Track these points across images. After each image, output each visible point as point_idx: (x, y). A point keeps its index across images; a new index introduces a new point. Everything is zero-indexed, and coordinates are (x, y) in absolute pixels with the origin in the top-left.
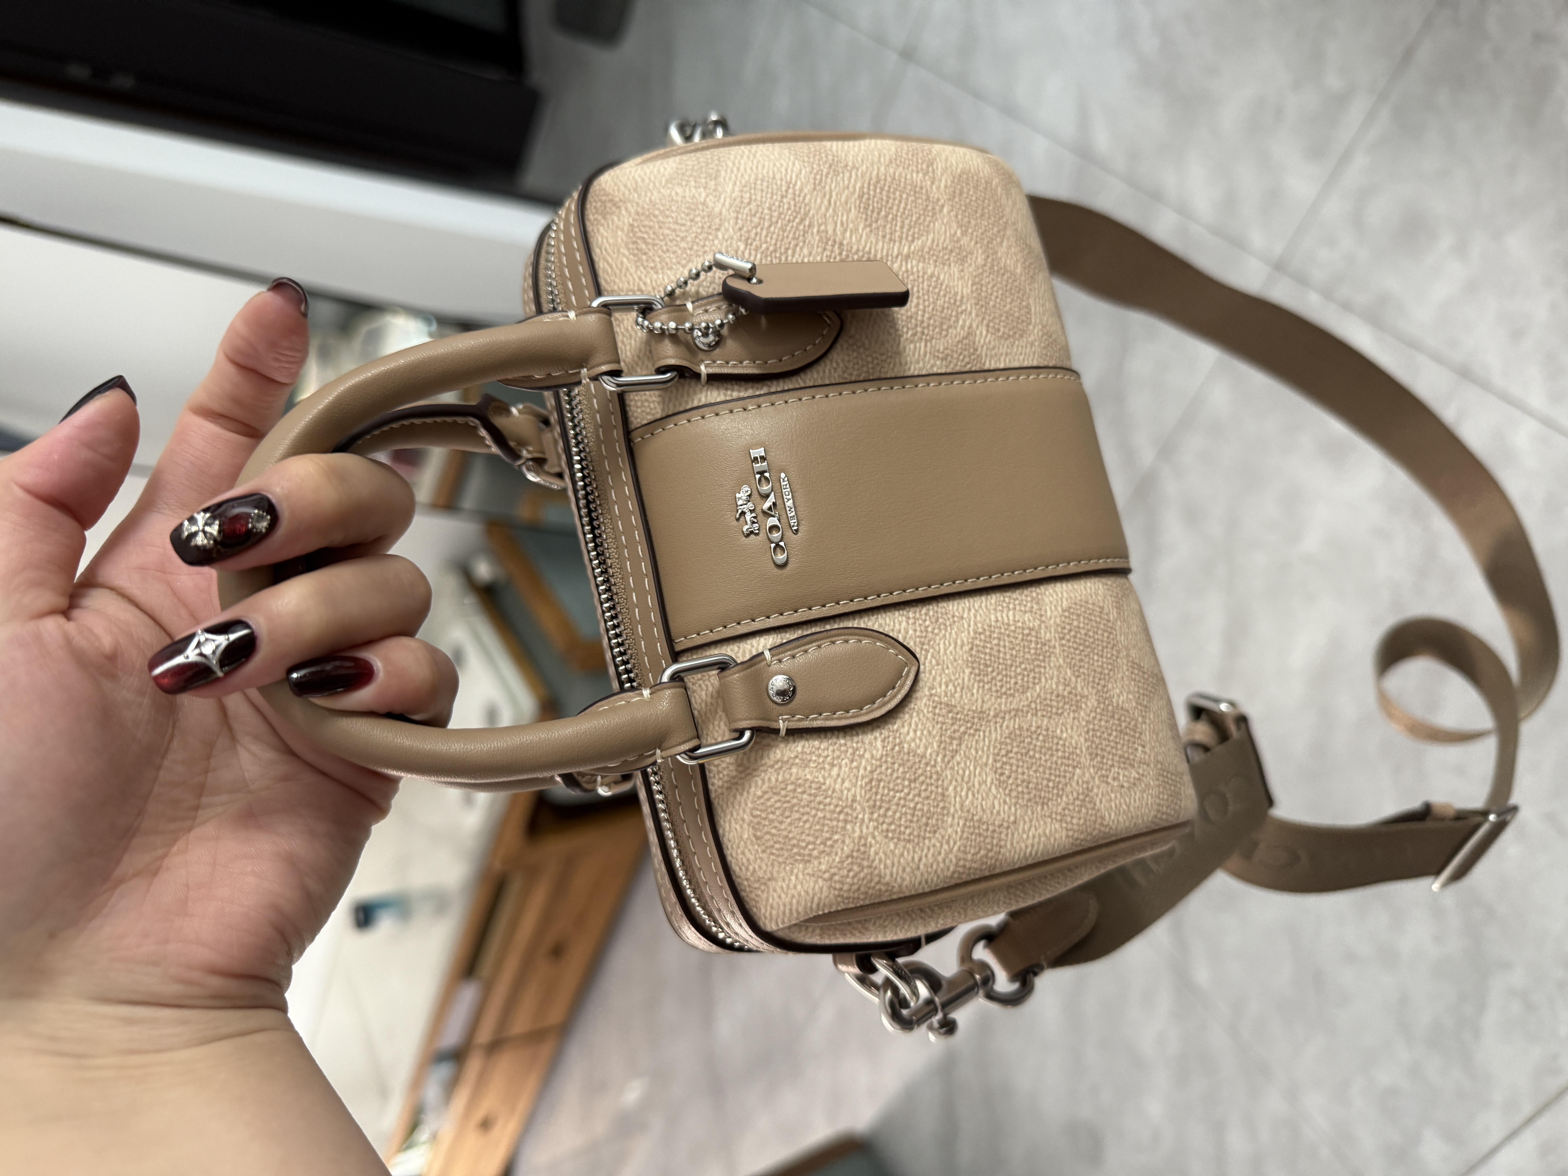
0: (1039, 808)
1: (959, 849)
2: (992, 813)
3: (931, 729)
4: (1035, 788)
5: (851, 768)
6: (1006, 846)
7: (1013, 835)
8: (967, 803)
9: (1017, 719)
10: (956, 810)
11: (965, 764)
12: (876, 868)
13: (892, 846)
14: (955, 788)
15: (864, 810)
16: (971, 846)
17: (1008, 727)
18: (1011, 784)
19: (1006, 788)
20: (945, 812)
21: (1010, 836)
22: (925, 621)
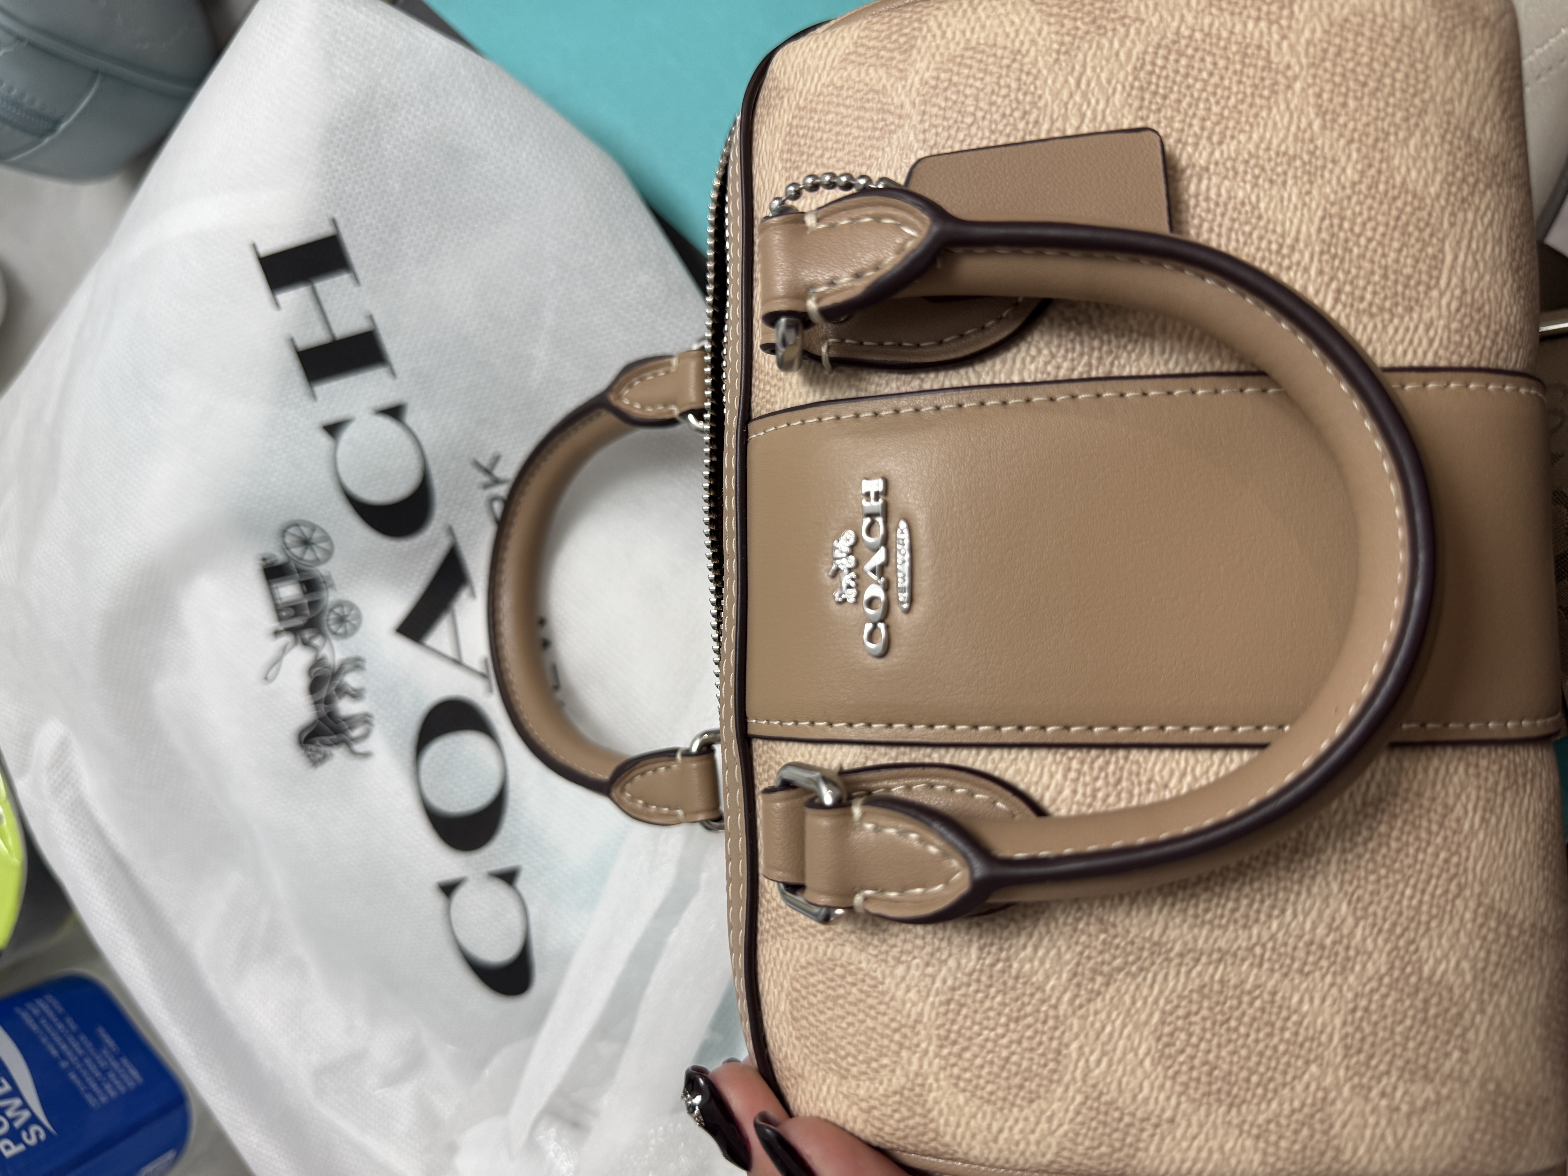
0: (1223, 1109)
1: (1065, 1135)
2: (1134, 1097)
3: (1063, 949)
4: (1224, 1079)
5: (924, 975)
6: (1146, 1150)
7: (1163, 1139)
8: (1097, 1072)
9: (1221, 968)
10: (1074, 1079)
11: (1109, 1015)
12: (932, 1121)
13: (961, 1098)
14: (1081, 1048)
15: (929, 1039)
16: (1086, 1135)
17: (1200, 975)
18: (1182, 1064)
19: (1170, 1067)
20: (1056, 1077)
21: (1157, 1138)
22: (1096, 779)
